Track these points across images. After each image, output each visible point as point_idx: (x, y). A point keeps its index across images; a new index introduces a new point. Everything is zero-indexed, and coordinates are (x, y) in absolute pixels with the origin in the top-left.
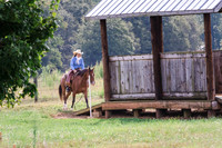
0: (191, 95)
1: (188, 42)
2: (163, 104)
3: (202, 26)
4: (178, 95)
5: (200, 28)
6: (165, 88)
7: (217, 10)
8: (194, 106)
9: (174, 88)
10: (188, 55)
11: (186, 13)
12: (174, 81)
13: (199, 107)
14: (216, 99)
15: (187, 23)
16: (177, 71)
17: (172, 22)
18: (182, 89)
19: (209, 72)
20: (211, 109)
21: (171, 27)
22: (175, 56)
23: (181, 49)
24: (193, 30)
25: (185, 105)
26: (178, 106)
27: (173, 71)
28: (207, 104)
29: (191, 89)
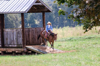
0: (16, 46)
1: (15, 24)
2: (4, 49)
3: (21, 18)
4: (10, 46)
5: (20, 19)
6: (5, 43)
7: (26, 12)
8: (17, 50)
9: (9, 43)
10: (15, 30)
11: (14, 13)
12: (9, 40)
13: (19, 51)
14: (26, 48)
15: (14, 17)
16: (10, 36)
17: (8, 16)
18: (12, 44)
19: (23, 37)
20: (24, 52)
21: (8, 18)
22: (10, 30)
23: (12, 27)
24: (17, 20)
25: (13, 50)
26: (10, 50)
27: (9, 36)
28: (22, 50)
29: (16, 43)
